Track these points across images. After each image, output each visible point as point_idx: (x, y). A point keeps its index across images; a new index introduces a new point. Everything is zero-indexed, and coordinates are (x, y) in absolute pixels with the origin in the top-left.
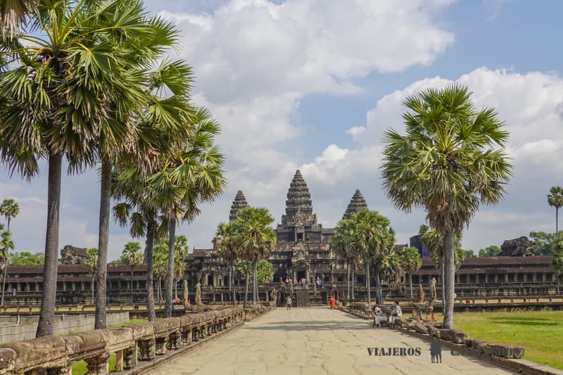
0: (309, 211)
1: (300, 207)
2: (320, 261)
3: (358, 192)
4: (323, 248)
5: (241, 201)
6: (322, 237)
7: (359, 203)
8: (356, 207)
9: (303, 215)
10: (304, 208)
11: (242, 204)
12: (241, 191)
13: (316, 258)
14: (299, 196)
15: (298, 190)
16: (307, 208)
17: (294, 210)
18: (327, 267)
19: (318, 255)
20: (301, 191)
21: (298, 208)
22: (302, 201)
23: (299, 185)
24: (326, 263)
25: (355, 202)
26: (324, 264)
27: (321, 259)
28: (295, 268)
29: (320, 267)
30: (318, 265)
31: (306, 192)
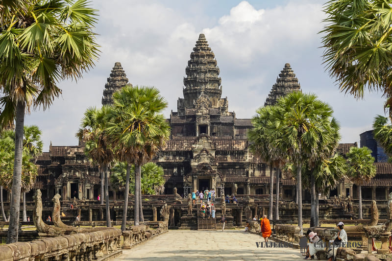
0: (217, 93)
1: (203, 87)
2: (232, 166)
3: (287, 67)
4: (236, 146)
5: (119, 78)
6: (235, 131)
7: (289, 83)
8: (285, 88)
9: (208, 100)
10: (210, 89)
11: (120, 82)
12: (119, 63)
13: (227, 160)
14: (202, 72)
15: (201, 63)
16: (215, 89)
17: (195, 91)
18: (242, 173)
19: (229, 156)
20: (205, 64)
21: (200, 89)
22: (206, 79)
23: (203, 56)
24: (240, 168)
25: (283, 81)
26: (237, 170)
27: (233, 163)
28: (195, 175)
29: (232, 174)
30: (229, 171)
31: (212, 66)
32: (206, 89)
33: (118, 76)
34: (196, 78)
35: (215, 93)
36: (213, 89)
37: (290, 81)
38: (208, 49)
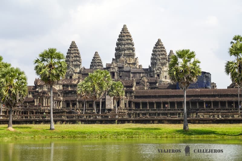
0: (132, 55)
2: (70, 92)
3: (159, 41)
4: (73, 82)
5: (73, 49)
7: (158, 49)
8: (156, 52)
9: (125, 59)
10: (127, 53)
11: (73, 51)
12: (74, 41)
13: (68, 89)
14: (123, 45)
15: (123, 40)
16: (130, 53)
17: (119, 55)
18: (75, 96)
19: (69, 87)
20: (125, 40)
21: (122, 53)
22: (125, 48)
23: (124, 36)
24: (74, 93)
25: (156, 48)
26: (73, 94)
27: (71, 90)
28: (35, 96)
29: (71, 96)
30: (69, 95)
31: (129, 41)
32: (125, 53)
33: (73, 48)
34: (120, 48)
35: (130, 55)
36: (128, 53)
37: (159, 48)
38: (127, 33)
